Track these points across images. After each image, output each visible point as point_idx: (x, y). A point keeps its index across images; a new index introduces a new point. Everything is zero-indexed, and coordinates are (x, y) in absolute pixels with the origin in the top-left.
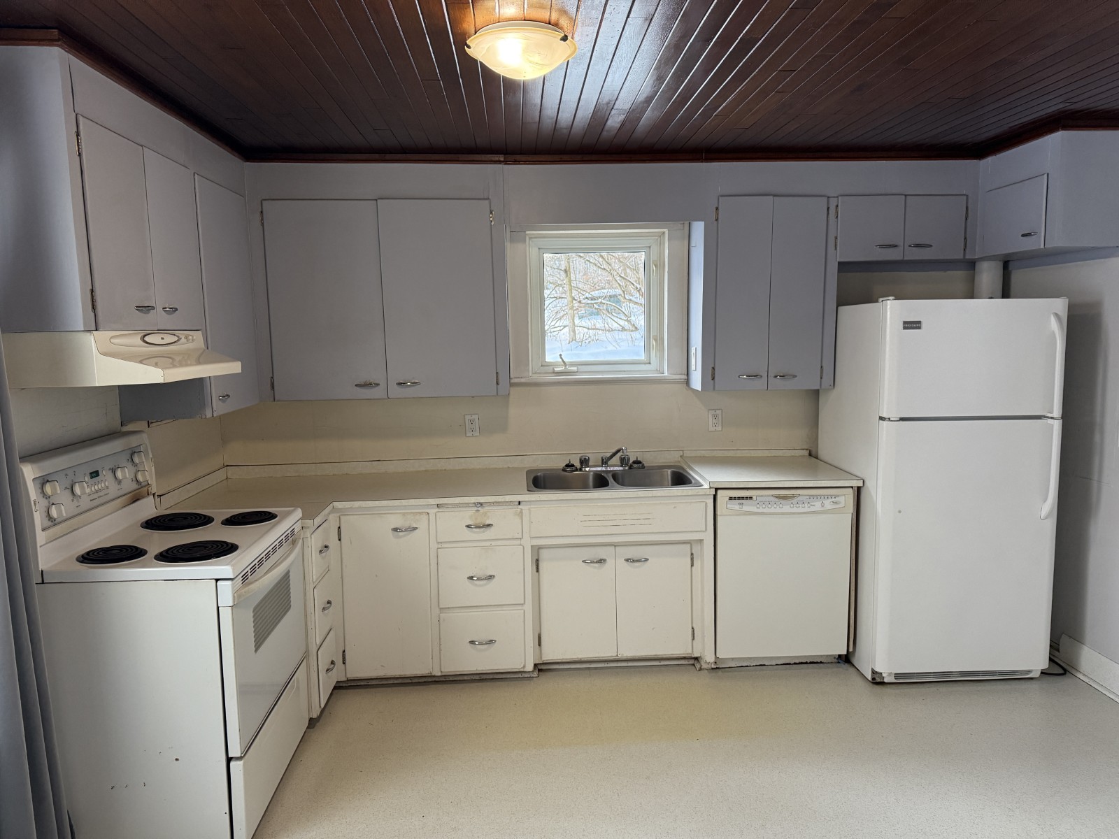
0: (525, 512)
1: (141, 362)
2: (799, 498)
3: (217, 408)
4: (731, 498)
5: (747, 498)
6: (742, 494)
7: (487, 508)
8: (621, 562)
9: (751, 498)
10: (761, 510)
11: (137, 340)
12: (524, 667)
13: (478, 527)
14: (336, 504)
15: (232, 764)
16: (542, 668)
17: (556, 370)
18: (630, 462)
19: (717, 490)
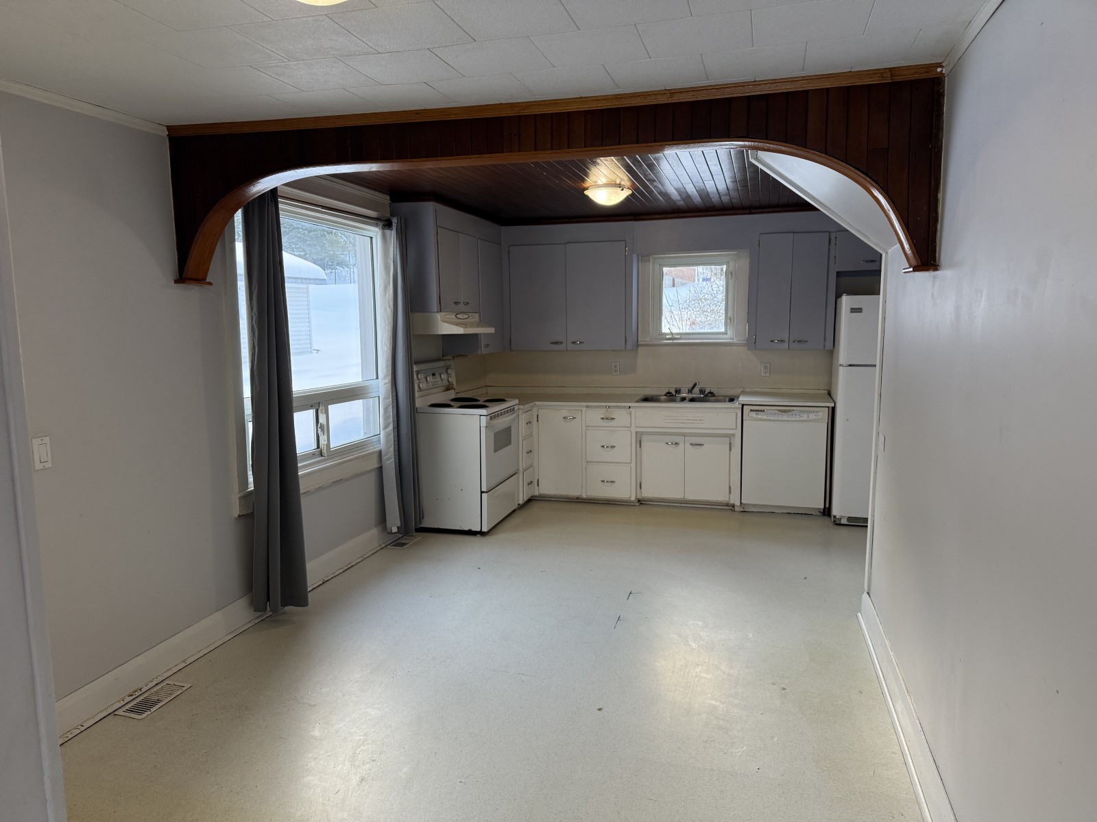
0: (633, 413)
1: (456, 325)
2: (794, 412)
3: (483, 350)
4: (751, 411)
5: (761, 411)
7: (612, 409)
8: (688, 446)
9: (764, 411)
10: (769, 418)
11: (453, 316)
12: (630, 497)
13: (607, 419)
14: (536, 403)
15: (483, 494)
16: (641, 502)
17: (667, 337)
18: (706, 393)
19: (743, 405)
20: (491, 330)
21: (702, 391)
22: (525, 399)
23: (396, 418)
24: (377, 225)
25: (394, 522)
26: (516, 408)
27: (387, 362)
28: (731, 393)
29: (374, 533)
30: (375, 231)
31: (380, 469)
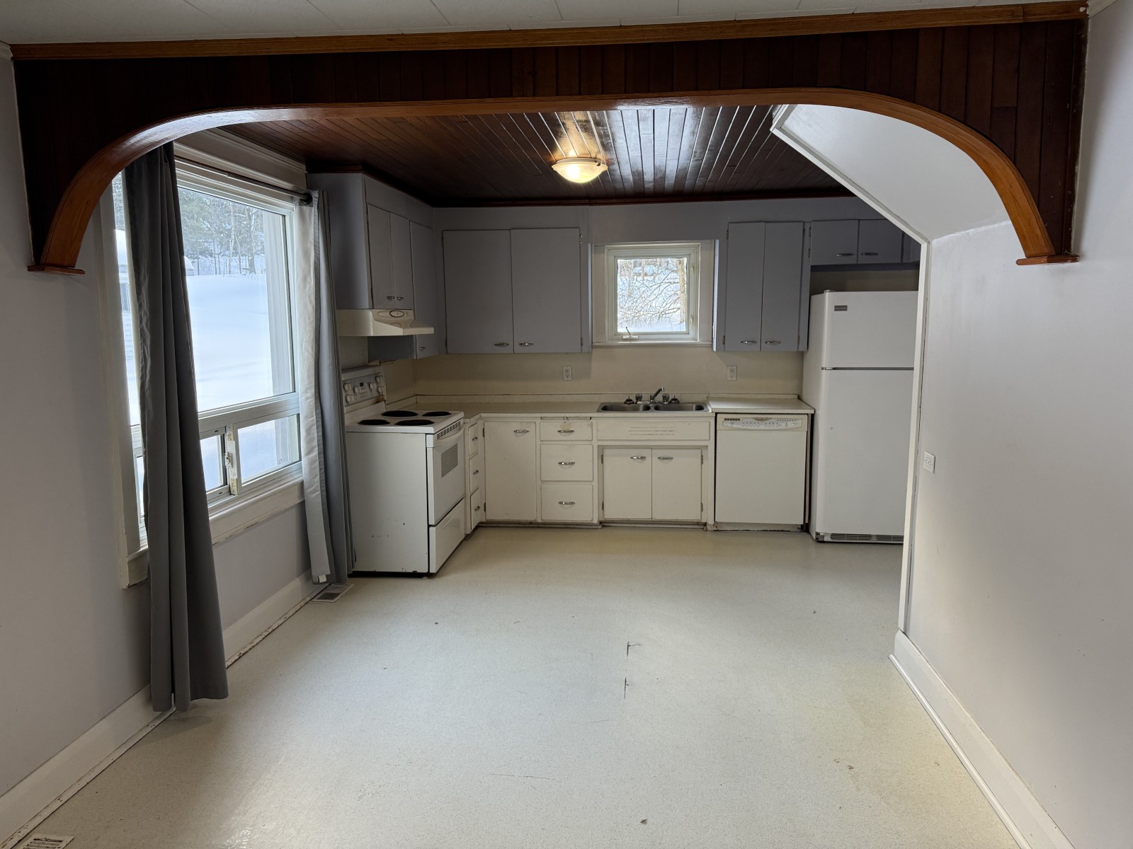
0: (594, 424)
1: (391, 324)
2: (771, 420)
3: (419, 354)
4: (726, 419)
5: (736, 420)
6: (733, 417)
7: (570, 421)
8: (655, 460)
9: (739, 420)
10: (745, 427)
11: (388, 314)
12: (592, 520)
13: (565, 432)
14: (482, 415)
15: (431, 528)
16: (604, 524)
17: (624, 337)
18: (670, 399)
19: (716, 414)
20: (430, 331)
21: (665, 398)
22: (471, 410)
23: (321, 442)
24: (292, 200)
25: (322, 570)
26: (462, 421)
27: (309, 371)
28: (699, 398)
29: (297, 583)
30: (290, 209)
31: (302, 505)
